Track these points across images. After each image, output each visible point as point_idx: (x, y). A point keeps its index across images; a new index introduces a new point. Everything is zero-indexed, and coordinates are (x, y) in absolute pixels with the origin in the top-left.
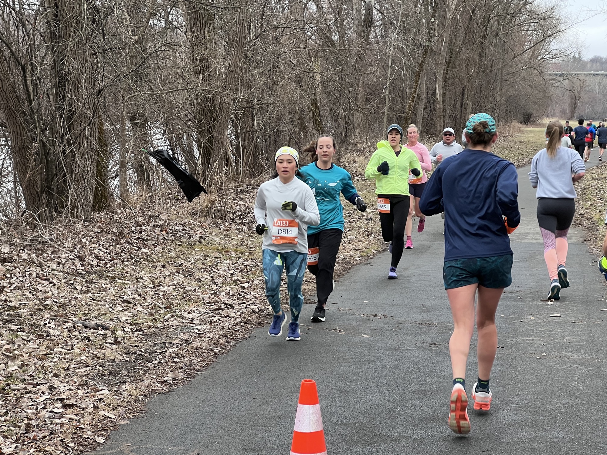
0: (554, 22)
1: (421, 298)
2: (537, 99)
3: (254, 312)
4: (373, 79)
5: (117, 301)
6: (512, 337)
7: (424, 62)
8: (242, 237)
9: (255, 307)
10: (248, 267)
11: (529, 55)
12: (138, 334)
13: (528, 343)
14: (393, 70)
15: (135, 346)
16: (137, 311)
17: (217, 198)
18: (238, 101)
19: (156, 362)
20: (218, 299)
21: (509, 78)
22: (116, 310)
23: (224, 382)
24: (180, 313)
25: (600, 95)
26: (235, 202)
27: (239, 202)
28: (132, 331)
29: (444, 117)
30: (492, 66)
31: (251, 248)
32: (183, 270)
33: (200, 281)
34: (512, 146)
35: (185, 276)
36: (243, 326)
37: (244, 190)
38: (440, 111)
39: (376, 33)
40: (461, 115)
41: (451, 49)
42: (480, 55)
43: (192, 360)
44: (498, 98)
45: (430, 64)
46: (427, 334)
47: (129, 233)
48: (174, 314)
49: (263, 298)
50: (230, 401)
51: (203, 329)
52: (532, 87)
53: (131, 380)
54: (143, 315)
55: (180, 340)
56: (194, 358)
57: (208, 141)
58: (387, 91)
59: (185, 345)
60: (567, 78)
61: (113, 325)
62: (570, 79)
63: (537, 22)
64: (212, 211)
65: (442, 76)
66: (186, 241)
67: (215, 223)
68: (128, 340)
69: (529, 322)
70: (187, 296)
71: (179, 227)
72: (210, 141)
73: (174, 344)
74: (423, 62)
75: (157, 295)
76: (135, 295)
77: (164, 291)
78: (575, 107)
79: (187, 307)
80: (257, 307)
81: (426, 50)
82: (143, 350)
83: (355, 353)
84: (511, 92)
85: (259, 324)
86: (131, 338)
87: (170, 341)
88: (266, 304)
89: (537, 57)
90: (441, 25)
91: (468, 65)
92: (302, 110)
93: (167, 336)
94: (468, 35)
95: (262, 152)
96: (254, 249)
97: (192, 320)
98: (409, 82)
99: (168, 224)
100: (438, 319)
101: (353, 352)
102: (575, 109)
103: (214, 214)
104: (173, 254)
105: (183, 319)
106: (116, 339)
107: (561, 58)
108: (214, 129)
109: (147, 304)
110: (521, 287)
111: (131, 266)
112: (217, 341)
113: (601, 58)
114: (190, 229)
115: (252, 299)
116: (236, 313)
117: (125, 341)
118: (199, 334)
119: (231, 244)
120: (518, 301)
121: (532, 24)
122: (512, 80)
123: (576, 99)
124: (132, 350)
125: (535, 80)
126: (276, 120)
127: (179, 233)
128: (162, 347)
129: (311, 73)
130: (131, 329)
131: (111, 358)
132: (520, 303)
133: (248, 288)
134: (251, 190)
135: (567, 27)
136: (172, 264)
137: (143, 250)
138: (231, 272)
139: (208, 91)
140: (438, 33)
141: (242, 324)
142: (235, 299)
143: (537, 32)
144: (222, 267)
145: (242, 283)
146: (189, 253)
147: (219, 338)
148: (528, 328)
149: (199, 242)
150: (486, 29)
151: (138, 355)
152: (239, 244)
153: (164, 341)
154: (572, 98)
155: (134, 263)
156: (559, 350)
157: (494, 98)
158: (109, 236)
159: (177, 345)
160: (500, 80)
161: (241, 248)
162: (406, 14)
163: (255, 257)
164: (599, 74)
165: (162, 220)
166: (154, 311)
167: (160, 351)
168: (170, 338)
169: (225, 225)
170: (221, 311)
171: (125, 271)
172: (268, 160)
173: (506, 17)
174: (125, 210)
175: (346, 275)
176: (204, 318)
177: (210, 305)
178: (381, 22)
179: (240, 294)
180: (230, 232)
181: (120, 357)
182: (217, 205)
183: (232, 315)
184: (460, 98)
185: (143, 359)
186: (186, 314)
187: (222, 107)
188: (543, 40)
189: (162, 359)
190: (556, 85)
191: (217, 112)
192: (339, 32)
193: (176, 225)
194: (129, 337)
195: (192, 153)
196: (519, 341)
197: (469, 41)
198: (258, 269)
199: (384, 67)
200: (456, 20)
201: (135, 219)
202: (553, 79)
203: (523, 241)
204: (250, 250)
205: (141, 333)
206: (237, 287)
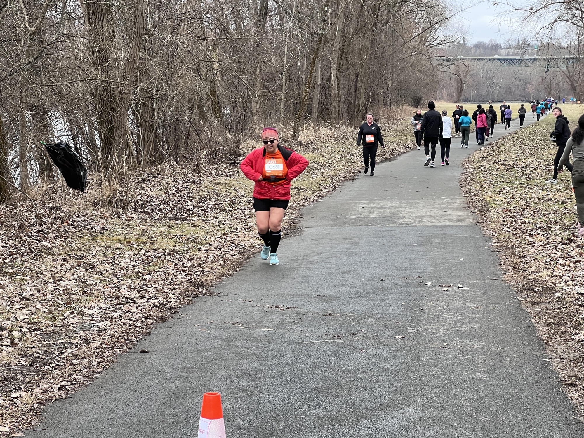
0: (440, 10)
1: (323, 286)
2: (426, 83)
3: (155, 306)
4: (269, 67)
5: (16, 299)
6: (414, 326)
7: (319, 50)
8: (144, 226)
9: (156, 301)
10: (149, 258)
11: (417, 41)
12: (36, 334)
13: (430, 332)
14: (289, 57)
15: (32, 348)
16: (36, 308)
17: (119, 188)
18: (137, 92)
19: (54, 365)
20: (120, 293)
21: (399, 63)
22: (14, 309)
23: (124, 385)
24: (80, 309)
25: (484, 79)
26: (137, 191)
27: (140, 192)
28: (30, 331)
29: (339, 102)
30: (383, 53)
31: (152, 237)
32: (84, 263)
33: (102, 274)
34: (404, 129)
35: (86, 270)
36: (145, 322)
37: (145, 179)
38: (335, 96)
39: (271, 22)
40: (355, 100)
41: (344, 37)
42: (372, 42)
43: (92, 361)
44: (390, 83)
45: (324, 51)
46: (330, 326)
47: (29, 226)
48: (74, 311)
49: (164, 290)
50: (130, 405)
51: (103, 326)
52: (421, 72)
53: (26, 386)
54: (41, 312)
55: (79, 339)
56: (94, 358)
57: (109, 132)
58: (284, 78)
59: (84, 344)
60: (453, 63)
61: (10, 326)
62: (456, 64)
63: (424, 11)
64: (114, 202)
65: (336, 62)
66: (87, 233)
67: (117, 213)
68: (25, 341)
69: (430, 309)
70: (88, 291)
71: (80, 218)
72: (111, 130)
73: (73, 343)
74: (317, 49)
75: (57, 291)
76: (35, 292)
77: (65, 286)
78: (461, 91)
79: (87, 302)
80: (158, 300)
81: (320, 38)
82: (40, 352)
83: (257, 348)
84: (402, 77)
85: (160, 318)
86: (28, 339)
87: (68, 340)
88: (167, 297)
89: (424, 44)
90: (334, 14)
91: (360, 52)
92: (202, 98)
93: (66, 335)
94: (359, 23)
95: (163, 140)
96: (155, 239)
97: (92, 316)
98: (304, 69)
99: (69, 216)
100: (340, 309)
101: (255, 347)
102: (461, 93)
103: (116, 203)
104: (74, 246)
105: (83, 315)
106: (12, 340)
107: (447, 44)
108: (114, 119)
109: (46, 301)
110: (420, 272)
111: (31, 261)
112: (118, 339)
113: (484, 43)
114: (92, 220)
115: (154, 291)
116: (137, 308)
117: (23, 342)
118: (99, 332)
119: (132, 235)
120: (418, 288)
121: (419, 12)
122: (402, 65)
123: (462, 83)
124: (29, 352)
125: (423, 65)
126: (176, 109)
127: (81, 224)
128: (61, 348)
129: (209, 62)
130: (29, 329)
131: (6, 362)
132: (419, 289)
133: (150, 280)
134: (152, 179)
135: (453, 14)
136: (73, 256)
137: (44, 243)
138: (133, 263)
139: (108, 82)
140: (331, 21)
141: (143, 319)
142: (136, 292)
143: (425, 20)
144: (124, 259)
145: (143, 276)
146: (90, 245)
147: (120, 336)
148: (430, 316)
149: (101, 233)
150: (377, 17)
151: (35, 357)
152: (141, 234)
153: (63, 341)
154: (458, 82)
155: (34, 257)
156: (460, 338)
157: (386, 83)
158: (9, 229)
159: (76, 345)
160: (391, 66)
161: (142, 239)
162: (300, 3)
163: (157, 247)
164: (482, 59)
165: (63, 211)
166: (53, 308)
167: (58, 352)
168: (69, 336)
169: (127, 215)
170: (122, 305)
171: (24, 266)
172: (168, 149)
173: (395, 6)
174: (26, 203)
175: (247, 265)
176: (105, 314)
177: (111, 299)
178: (276, 11)
179: (141, 287)
180: (132, 222)
181: (16, 361)
182: (118, 194)
183: (134, 310)
184: (354, 84)
185: (40, 362)
186: (86, 311)
187: (122, 97)
188: (430, 27)
189: (60, 361)
190: (443, 69)
191: (117, 103)
192: (236, 21)
193: (78, 217)
194: (26, 338)
195: (94, 142)
196: (421, 330)
197: (361, 29)
198: (159, 260)
199: (280, 54)
200: (348, 9)
201: (35, 211)
202: (440, 64)
203: (419, 225)
204: (152, 240)
205: (39, 332)
206: (139, 280)
